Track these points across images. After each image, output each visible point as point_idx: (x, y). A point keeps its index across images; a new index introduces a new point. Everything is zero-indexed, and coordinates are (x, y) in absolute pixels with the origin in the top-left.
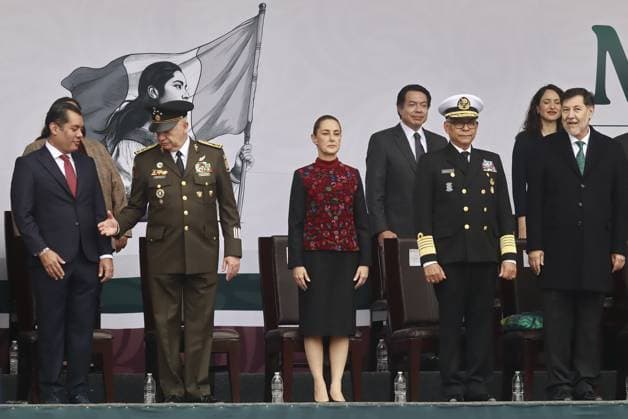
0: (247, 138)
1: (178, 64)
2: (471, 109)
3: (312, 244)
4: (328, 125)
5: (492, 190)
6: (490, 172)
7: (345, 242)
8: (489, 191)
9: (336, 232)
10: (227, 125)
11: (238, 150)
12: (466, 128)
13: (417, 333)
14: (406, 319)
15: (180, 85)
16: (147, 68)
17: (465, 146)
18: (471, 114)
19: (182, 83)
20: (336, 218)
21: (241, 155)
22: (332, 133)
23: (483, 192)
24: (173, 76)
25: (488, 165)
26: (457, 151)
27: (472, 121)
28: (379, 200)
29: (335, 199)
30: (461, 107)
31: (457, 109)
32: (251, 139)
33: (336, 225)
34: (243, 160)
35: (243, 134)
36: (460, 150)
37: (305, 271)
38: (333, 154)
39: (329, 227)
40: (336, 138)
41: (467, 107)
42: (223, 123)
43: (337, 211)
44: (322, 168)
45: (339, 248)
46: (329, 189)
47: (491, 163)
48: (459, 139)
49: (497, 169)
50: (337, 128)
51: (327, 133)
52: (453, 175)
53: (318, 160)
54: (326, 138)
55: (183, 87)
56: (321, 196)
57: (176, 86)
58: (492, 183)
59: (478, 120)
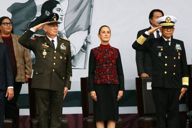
0: (89, 33)
1: (58, 1)
2: (172, 22)
3: (98, 81)
4: (105, 29)
5: (179, 58)
6: (178, 50)
7: (112, 80)
8: (178, 58)
9: (108, 76)
10: (80, 27)
11: (85, 38)
12: (169, 30)
13: (147, 119)
14: (145, 112)
15: (59, 10)
16: (44, 3)
17: (168, 38)
18: (171, 24)
19: (60, 9)
20: (108, 69)
21: (86, 40)
22: (106, 32)
23: (175, 58)
24: (56, 6)
25: (178, 47)
26: (165, 40)
27: (172, 27)
28: (141, 60)
29: (108, 61)
30: (167, 21)
31: (165, 22)
32: (90, 33)
33: (108, 73)
34: (87, 42)
35: (87, 31)
36: (166, 40)
37: (95, 93)
38: (107, 42)
39: (105, 73)
40: (108, 35)
41: (170, 21)
42: (78, 26)
43: (109, 66)
44: (102, 48)
45: (109, 83)
46: (105, 57)
47: (179, 45)
48: (166, 35)
49: (182, 48)
50: (109, 30)
51: (104, 32)
52: (162, 50)
53: (101, 45)
54: (104, 35)
55: (61, 11)
56: (101, 60)
57: (57, 10)
58: (179, 54)
59: (174, 27)
